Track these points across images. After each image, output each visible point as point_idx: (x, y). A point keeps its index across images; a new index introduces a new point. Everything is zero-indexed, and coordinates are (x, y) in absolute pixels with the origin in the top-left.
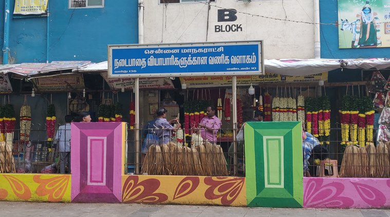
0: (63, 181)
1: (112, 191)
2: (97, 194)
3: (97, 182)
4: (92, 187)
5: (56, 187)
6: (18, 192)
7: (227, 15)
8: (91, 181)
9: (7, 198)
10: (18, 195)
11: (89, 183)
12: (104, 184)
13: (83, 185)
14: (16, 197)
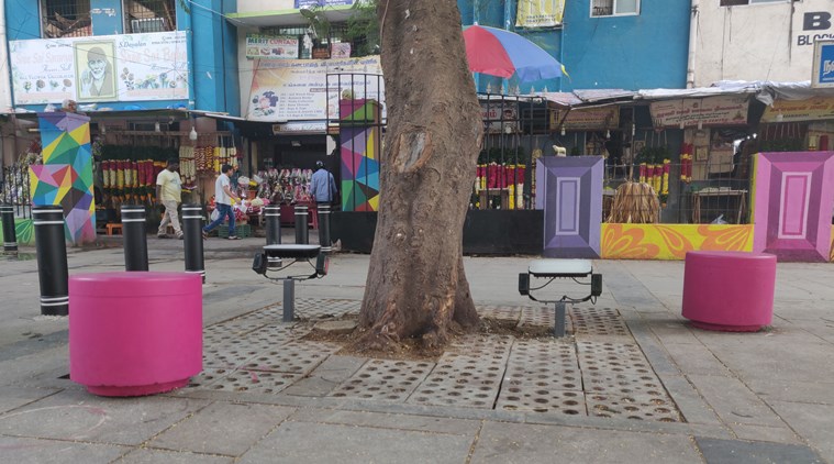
0: (742, 234)
1: (815, 246)
2: (792, 251)
3: (794, 234)
4: (785, 241)
5: (731, 242)
6: (674, 247)
7: (817, 21)
8: (784, 233)
9: (658, 256)
10: (674, 251)
11: (781, 236)
12: (803, 236)
13: (771, 238)
14: (671, 255)
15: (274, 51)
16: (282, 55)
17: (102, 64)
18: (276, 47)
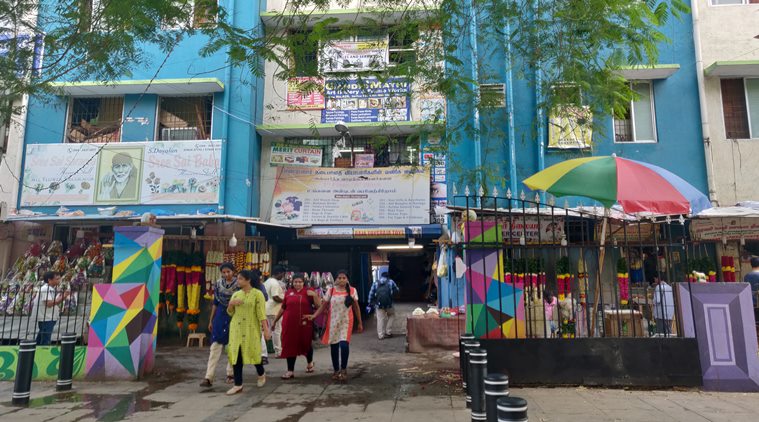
15: (298, 159)
16: (306, 163)
17: (128, 169)
18: (300, 155)
